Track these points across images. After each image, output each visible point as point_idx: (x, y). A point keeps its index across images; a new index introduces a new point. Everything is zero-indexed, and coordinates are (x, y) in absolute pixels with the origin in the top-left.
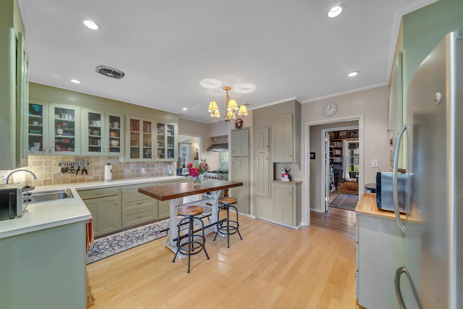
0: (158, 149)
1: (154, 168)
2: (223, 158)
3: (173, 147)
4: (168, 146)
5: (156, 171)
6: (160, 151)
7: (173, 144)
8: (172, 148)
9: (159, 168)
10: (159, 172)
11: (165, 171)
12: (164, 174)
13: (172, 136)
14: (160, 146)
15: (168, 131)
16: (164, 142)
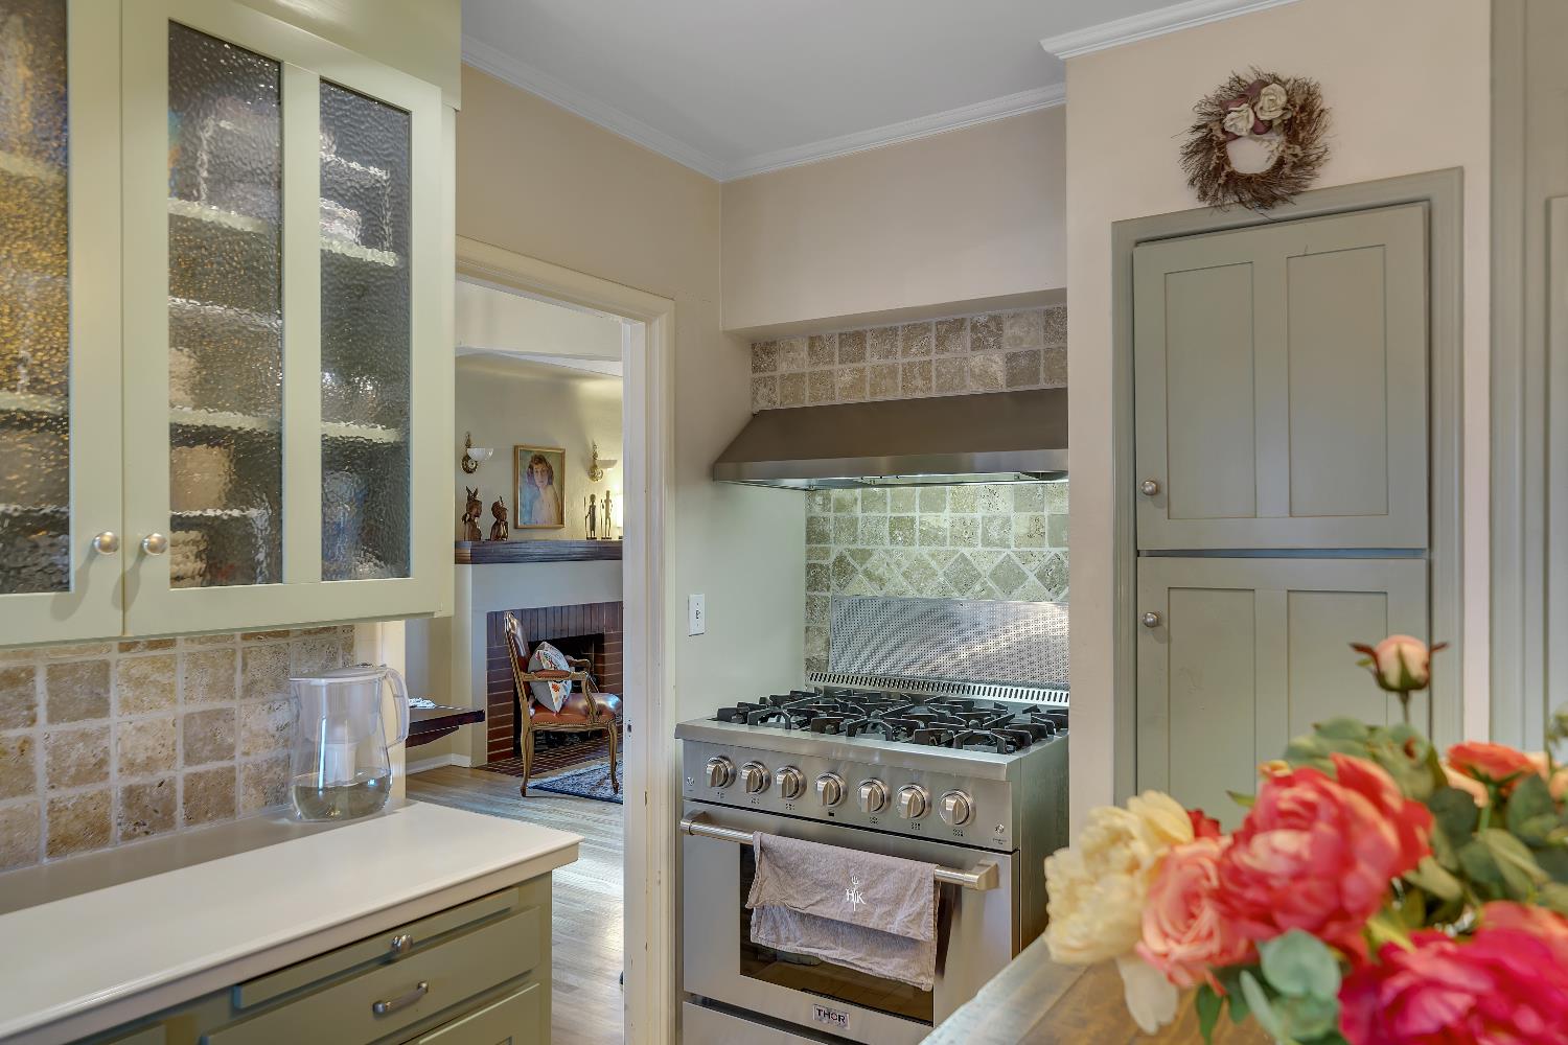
0: (183, 437)
1: (91, 725)
2: (865, 555)
3: (396, 412)
4: (333, 409)
5: (131, 767)
6: (210, 467)
7: (394, 372)
8: (380, 434)
9: (183, 709)
10: (179, 773)
11: (262, 755)
12: (246, 799)
13: (386, 258)
14: (204, 391)
15: (332, 187)
16: (272, 344)
